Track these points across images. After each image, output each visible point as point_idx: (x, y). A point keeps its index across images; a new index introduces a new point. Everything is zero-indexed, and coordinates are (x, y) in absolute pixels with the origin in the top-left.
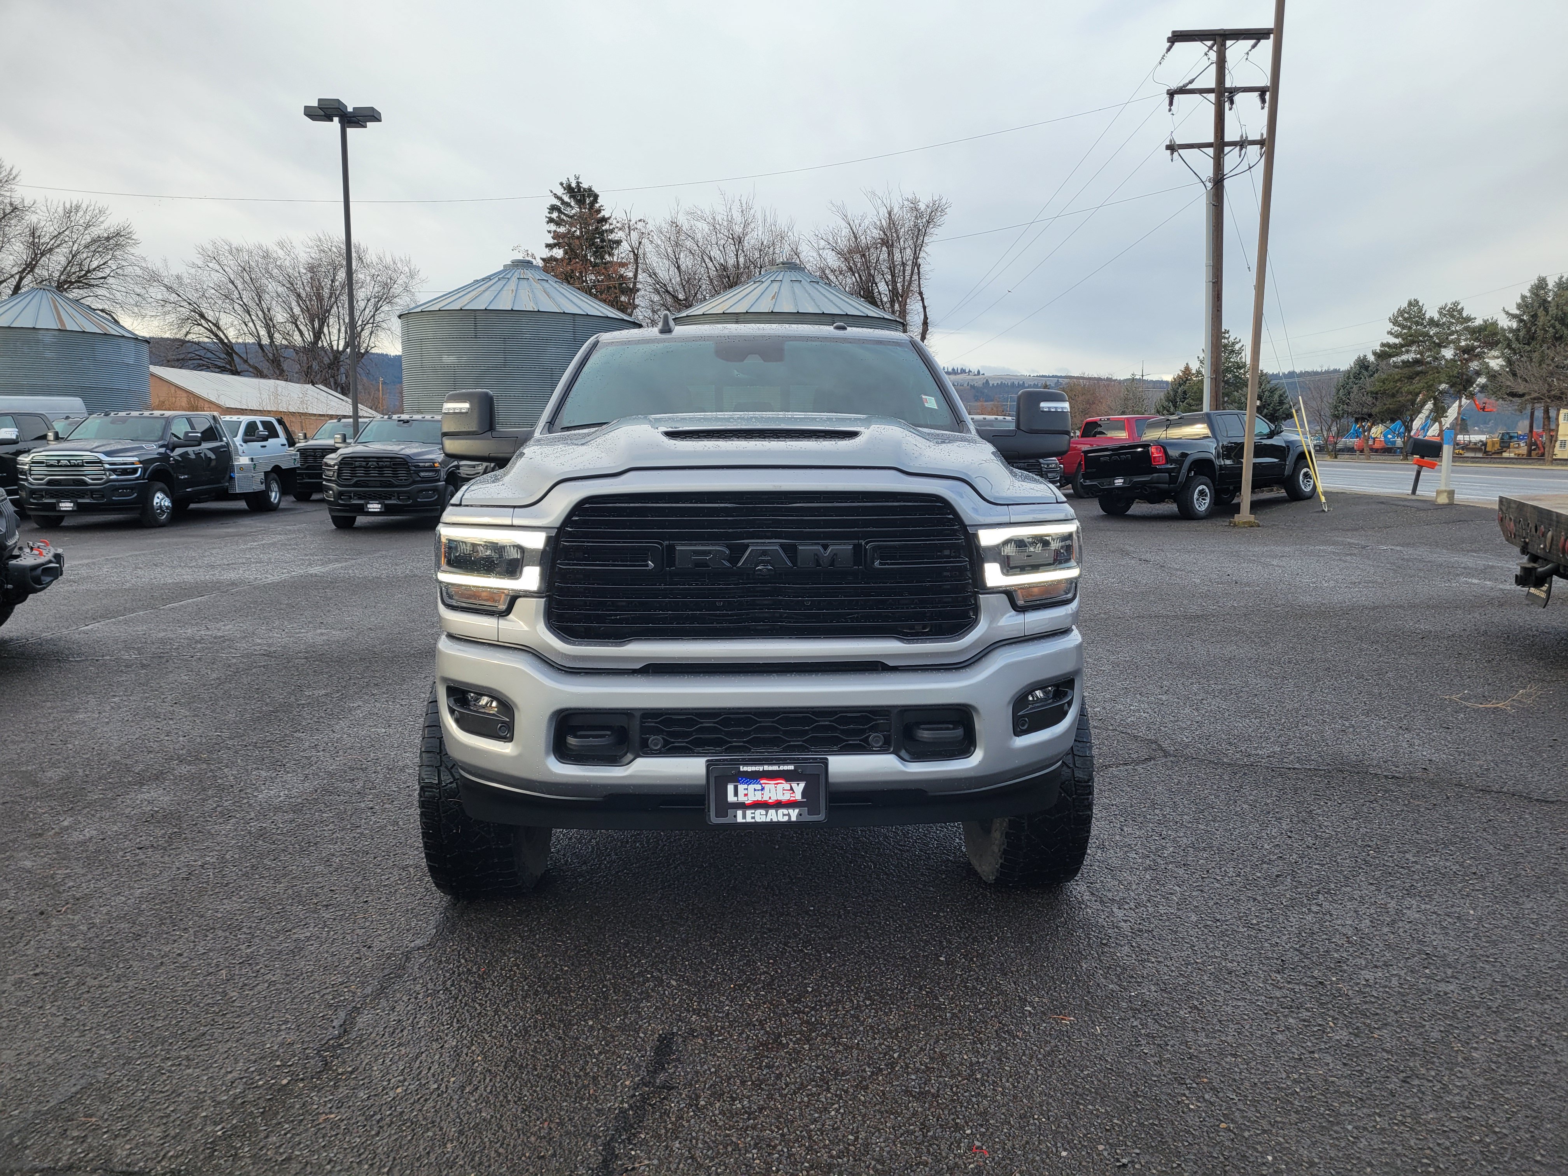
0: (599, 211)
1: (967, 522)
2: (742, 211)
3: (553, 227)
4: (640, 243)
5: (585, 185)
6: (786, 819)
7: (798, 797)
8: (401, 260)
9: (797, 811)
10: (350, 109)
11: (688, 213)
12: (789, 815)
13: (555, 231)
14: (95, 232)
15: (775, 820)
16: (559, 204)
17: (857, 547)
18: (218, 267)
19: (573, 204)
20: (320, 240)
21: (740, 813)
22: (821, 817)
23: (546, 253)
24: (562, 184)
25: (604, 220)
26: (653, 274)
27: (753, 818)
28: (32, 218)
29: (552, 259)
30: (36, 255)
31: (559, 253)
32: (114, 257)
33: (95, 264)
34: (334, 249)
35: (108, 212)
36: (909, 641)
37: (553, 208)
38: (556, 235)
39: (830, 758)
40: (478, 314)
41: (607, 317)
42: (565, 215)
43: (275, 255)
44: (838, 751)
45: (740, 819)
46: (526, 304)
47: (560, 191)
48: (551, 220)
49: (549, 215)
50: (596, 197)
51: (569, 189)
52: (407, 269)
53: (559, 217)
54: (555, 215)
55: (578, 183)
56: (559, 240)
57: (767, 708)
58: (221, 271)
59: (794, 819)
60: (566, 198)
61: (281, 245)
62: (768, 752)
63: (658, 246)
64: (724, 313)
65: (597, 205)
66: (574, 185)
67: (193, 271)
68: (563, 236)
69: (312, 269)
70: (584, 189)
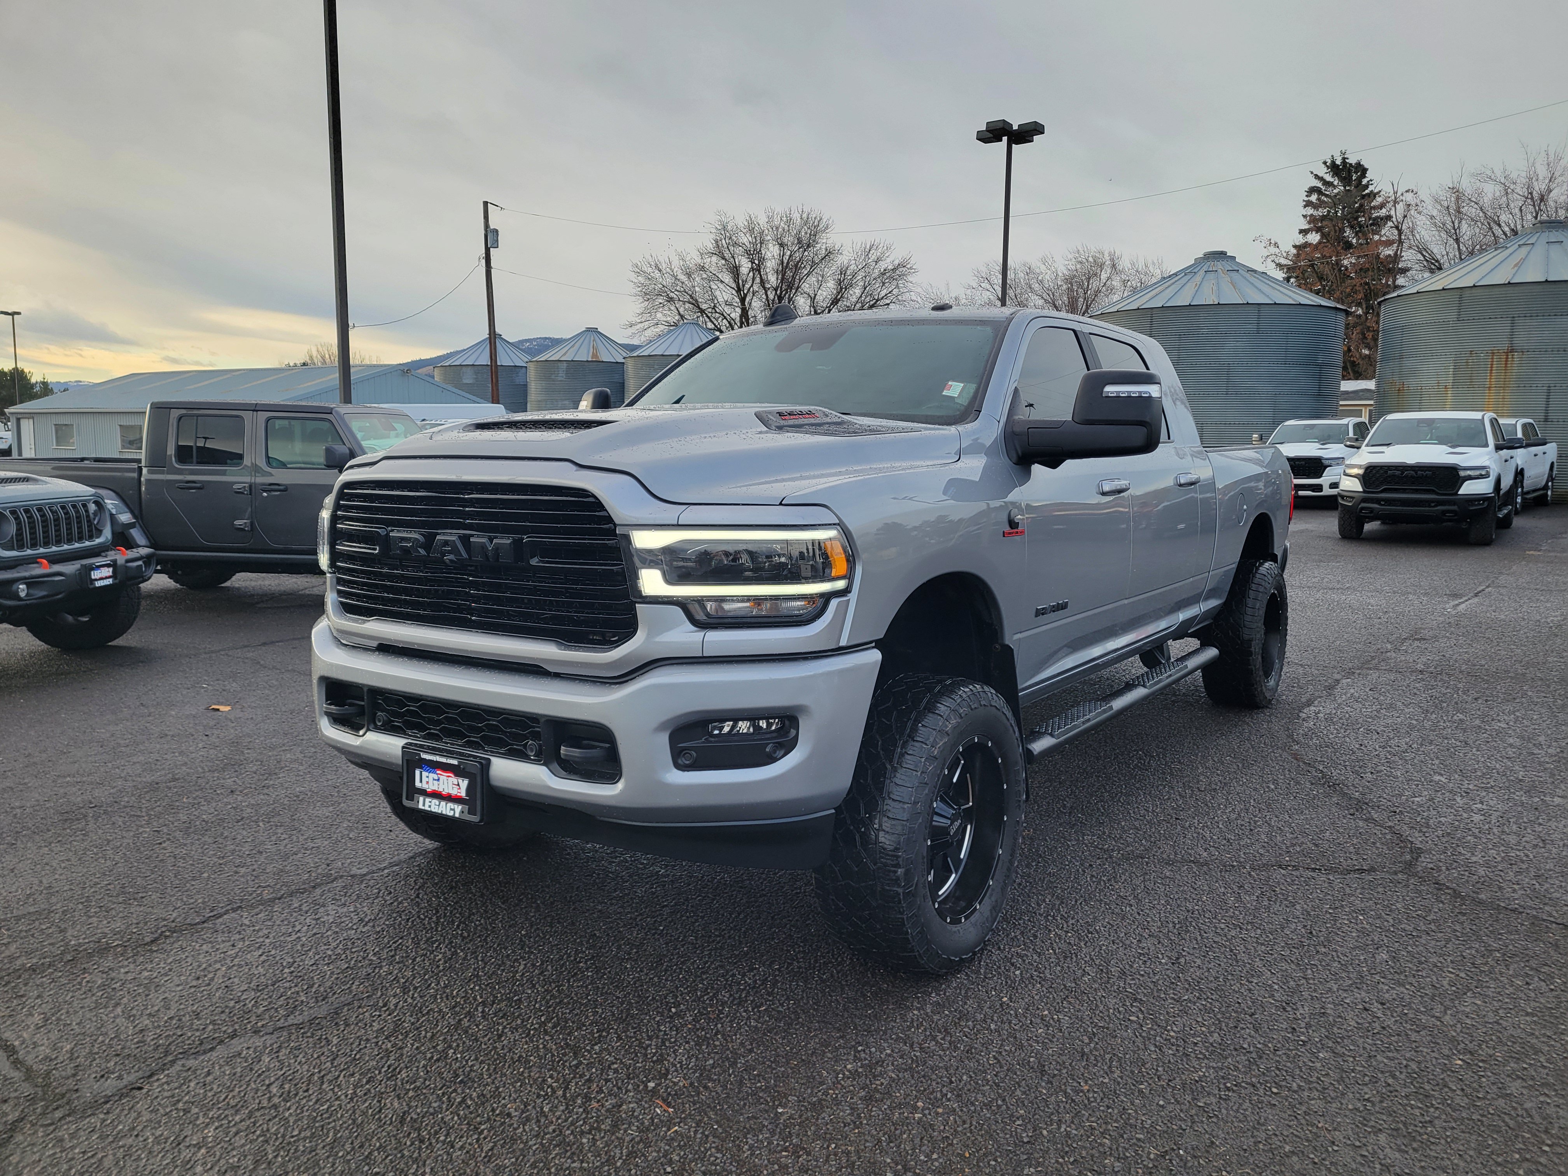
0: (1366, 186)
1: (617, 522)
2: (1548, 165)
3: (1310, 211)
4: (1405, 216)
5: (1352, 160)
6: (451, 814)
7: (463, 794)
8: (1153, 263)
9: (460, 807)
10: (1015, 127)
11: (1473, 175)
12: (453, 810)
13: (1312, 215)
14: (883, 265)
15: (444, 813)
16: (1319, 184)
17: (517, 543)
18: (989, 287)
19: (1336, 183)
20: (1078, 251)
21: (421, 799)
22: (475, 819)
23: (1300, 240)
24: (1325, 163)
25: (1373, 195)
26: (1422, 250)
27: (430, 806)
28: (842, 260)
29: (1306, 245)
30: (841, 288)
31: (1314, 238)
32: (897, 287)
33: (883, 293)
34: (1091, 259)
35: (893, 248)
36: (568, 648)
37: (1312, 190)
38: (1312, 219)
39: (493, 759)
40: (1155, 311)
41: (1300, 304)
42: (1326, 196)
43: (1038, 271)
44: (502, 754)
45: (421, 806)
46: (1208, 297)
47: (1322, 171)
48: (1308, 204)
49: (1306, 199)
50: (1364, 171)
51: (1334, 168)
52: (1159, 271)
53: (1319, 199)
54: (1314, 198)
55: (1344, 159)
56: (1316, 224)
57: (454, 701)
58: (991, 290)
59: (457, 815)
60: (1328, 178)
61: (1044, 261)
62: (451, 744)
63: (1432, 217)
64: (1443, 289)
65: (1365, 181)
66: (1338, 162)
67: (969, 292)
68: (1323, 218)
69: (1069, 280)
70: (1351, 164)
